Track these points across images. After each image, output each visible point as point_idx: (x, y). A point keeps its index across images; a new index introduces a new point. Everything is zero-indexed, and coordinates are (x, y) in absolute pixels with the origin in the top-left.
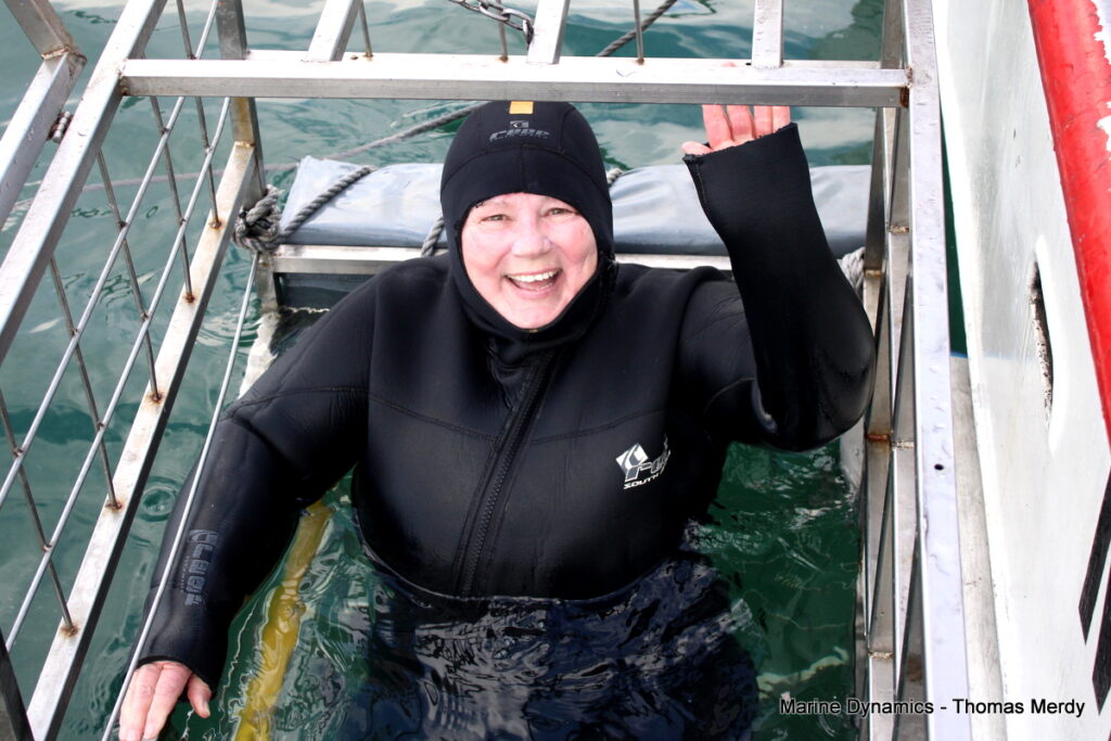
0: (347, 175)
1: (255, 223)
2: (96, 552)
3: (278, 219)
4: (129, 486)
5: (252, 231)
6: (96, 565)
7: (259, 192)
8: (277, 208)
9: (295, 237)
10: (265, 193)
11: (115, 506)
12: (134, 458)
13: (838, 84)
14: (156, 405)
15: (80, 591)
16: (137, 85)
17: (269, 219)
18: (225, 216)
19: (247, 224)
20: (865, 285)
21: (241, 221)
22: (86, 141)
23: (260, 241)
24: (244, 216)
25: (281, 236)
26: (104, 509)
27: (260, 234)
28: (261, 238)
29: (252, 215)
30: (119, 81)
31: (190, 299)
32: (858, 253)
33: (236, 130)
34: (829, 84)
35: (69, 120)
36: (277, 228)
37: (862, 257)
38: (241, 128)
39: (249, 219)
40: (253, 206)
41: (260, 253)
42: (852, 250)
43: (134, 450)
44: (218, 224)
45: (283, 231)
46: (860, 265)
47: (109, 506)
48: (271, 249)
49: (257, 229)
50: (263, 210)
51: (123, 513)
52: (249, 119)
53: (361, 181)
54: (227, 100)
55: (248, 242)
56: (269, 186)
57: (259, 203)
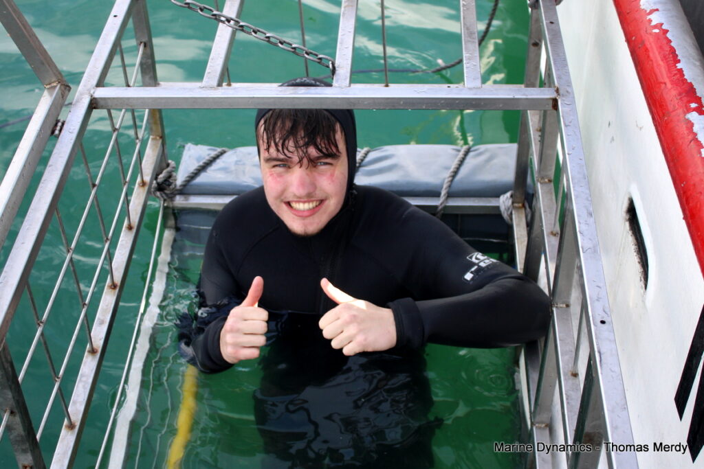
0: (213, 154)
1: (163, 183)
2: (84, 379)
3: (175, 180)
4: (100, 340)
5: (161, 188)
6: (84, 387)
7: (165, 165)
8: (174, 174)
9: (185, 191)
10: (168, 165)
11: (93, 351)
12: (102, 322)
13: (516, 97)
14: (113, 291)
15: (75, 403)
16: (102, 103)
17: (171, 181)
18: (147, 179)
19: (158, 184)
20: (513, 212)
21: (155, 182)
22: (74, 136)
23: (165, 194)
24: (156, 178)
25: (177, 190)
26: (86, 353)
27: (165, 189)
28: (166, 192)
29: (161, 177)
30: (91, 101)
31: (130, 228)
32: (508, 194)
33: (151, 129)
34: (511, 97)
35: (63, 124)
36: (175, 185)
37: (512, 196)
38: (154, 128)
39: (159, 180)
40: (161, 173)
41: (165, 200)
42: (505, 192)
43: (102, 318)
44: (143, 184)
45: (178, 187)
46: (510, 201)
47: (89, 352)
48: (171, 197)
49: (163, 187)
50: (168, 175)
51: (98, 355)
52: (159, 122)
53: (221, 157)
54: (147, 111)
55: (158, 194)
56: (170, 161)
57: (165, 171)
